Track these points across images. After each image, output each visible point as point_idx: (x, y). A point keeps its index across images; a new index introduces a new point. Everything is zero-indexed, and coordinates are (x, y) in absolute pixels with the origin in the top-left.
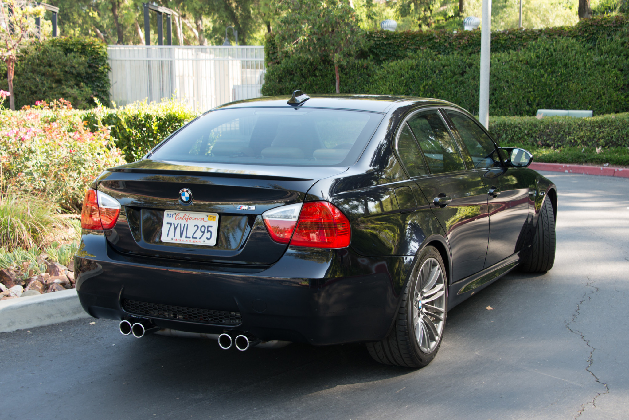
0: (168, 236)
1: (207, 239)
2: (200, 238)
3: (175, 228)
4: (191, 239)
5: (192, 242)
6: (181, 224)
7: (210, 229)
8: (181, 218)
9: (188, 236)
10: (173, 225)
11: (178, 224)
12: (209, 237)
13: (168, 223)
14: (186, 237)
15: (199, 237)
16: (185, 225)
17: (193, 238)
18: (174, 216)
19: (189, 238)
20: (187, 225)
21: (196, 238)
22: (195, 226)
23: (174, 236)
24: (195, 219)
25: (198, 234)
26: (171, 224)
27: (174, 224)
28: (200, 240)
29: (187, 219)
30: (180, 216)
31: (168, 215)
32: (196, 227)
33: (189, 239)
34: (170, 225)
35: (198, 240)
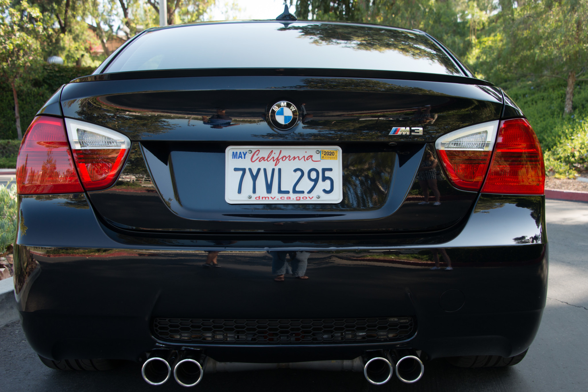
0: (240, 191)
1: (325, 191)
2: (310, 192)
3: (255, 178)
4: (292, 195)
5: (293, 199)
6: (265, 170)
7: (327, 174)
8: (263, 158)
9: (282, 189)
10: (247, 172)
11: (259, 170)
12: (328, 188)
13: (236, 169)
14: (280, 191)
15: (306, 191)
16: (273, 170)
17: (295, 191)
18: (249, 156)
19: (288, 192)
20: (280, 170)
21: (303, 192)
22: (295, 171)
23: (254, 191)
24: (294, 158)
25: (306, 184)
26: (244, 170)
27: (250, 170)
28: (311, 195)
29: (277, 159)
30: (260, 155)
31: (235, 155)
32: (299, 173)
33: (286, 196)
34: (241, 173)
35: (306, 195)
